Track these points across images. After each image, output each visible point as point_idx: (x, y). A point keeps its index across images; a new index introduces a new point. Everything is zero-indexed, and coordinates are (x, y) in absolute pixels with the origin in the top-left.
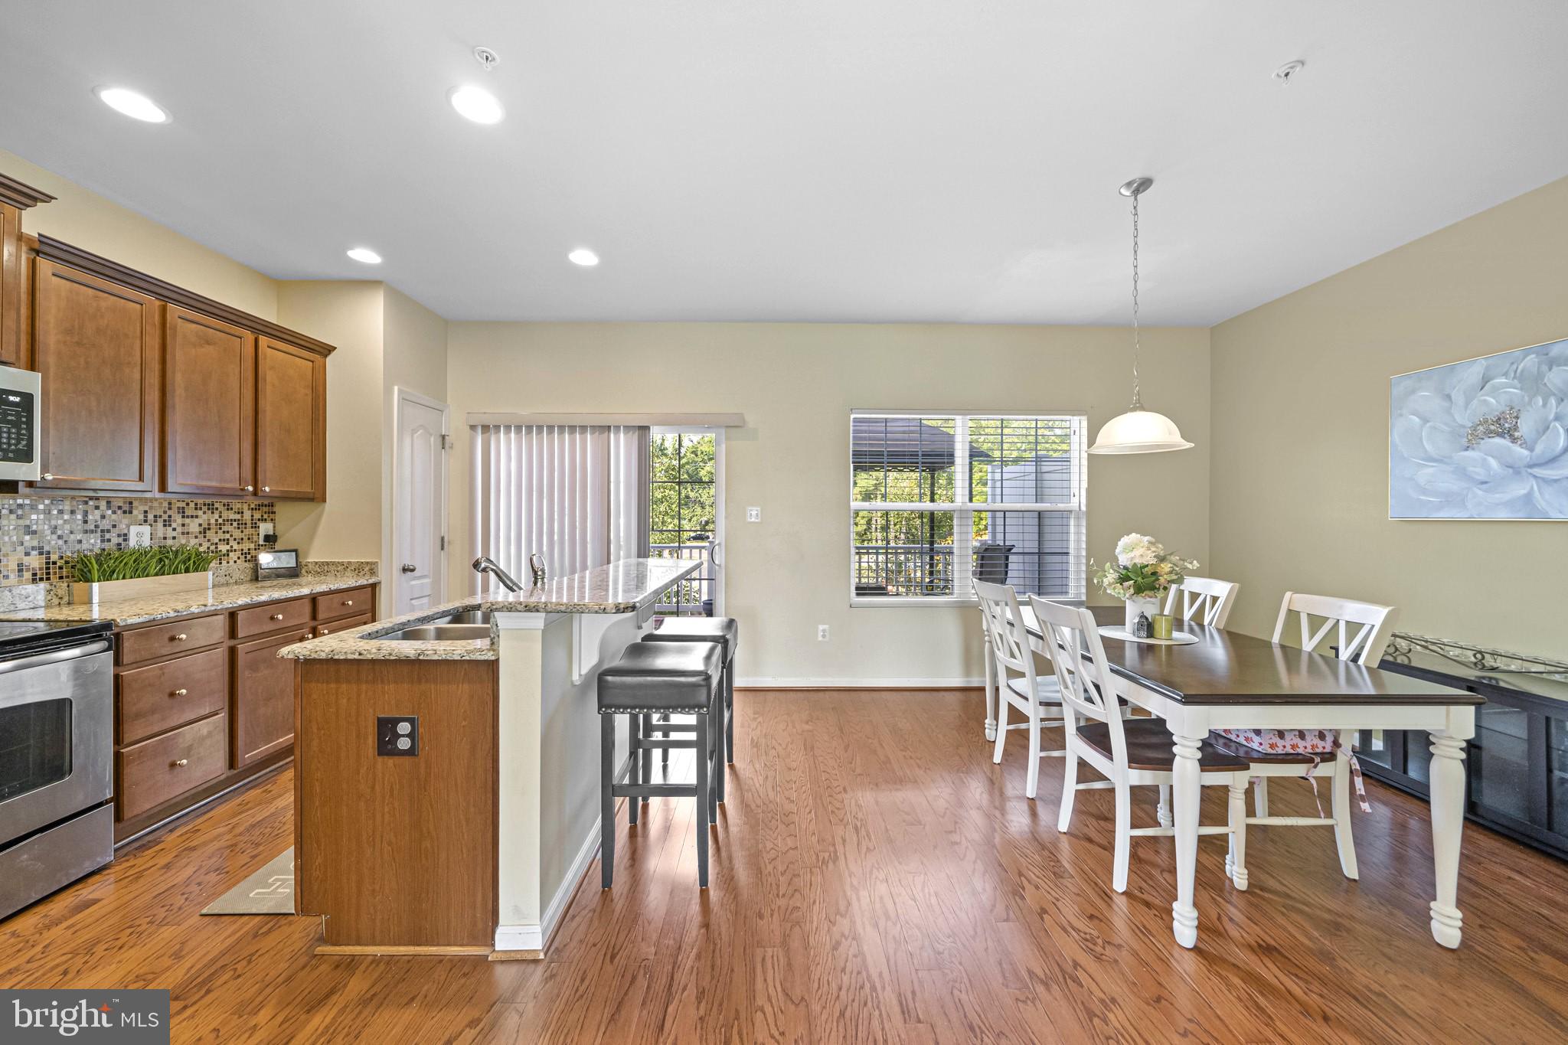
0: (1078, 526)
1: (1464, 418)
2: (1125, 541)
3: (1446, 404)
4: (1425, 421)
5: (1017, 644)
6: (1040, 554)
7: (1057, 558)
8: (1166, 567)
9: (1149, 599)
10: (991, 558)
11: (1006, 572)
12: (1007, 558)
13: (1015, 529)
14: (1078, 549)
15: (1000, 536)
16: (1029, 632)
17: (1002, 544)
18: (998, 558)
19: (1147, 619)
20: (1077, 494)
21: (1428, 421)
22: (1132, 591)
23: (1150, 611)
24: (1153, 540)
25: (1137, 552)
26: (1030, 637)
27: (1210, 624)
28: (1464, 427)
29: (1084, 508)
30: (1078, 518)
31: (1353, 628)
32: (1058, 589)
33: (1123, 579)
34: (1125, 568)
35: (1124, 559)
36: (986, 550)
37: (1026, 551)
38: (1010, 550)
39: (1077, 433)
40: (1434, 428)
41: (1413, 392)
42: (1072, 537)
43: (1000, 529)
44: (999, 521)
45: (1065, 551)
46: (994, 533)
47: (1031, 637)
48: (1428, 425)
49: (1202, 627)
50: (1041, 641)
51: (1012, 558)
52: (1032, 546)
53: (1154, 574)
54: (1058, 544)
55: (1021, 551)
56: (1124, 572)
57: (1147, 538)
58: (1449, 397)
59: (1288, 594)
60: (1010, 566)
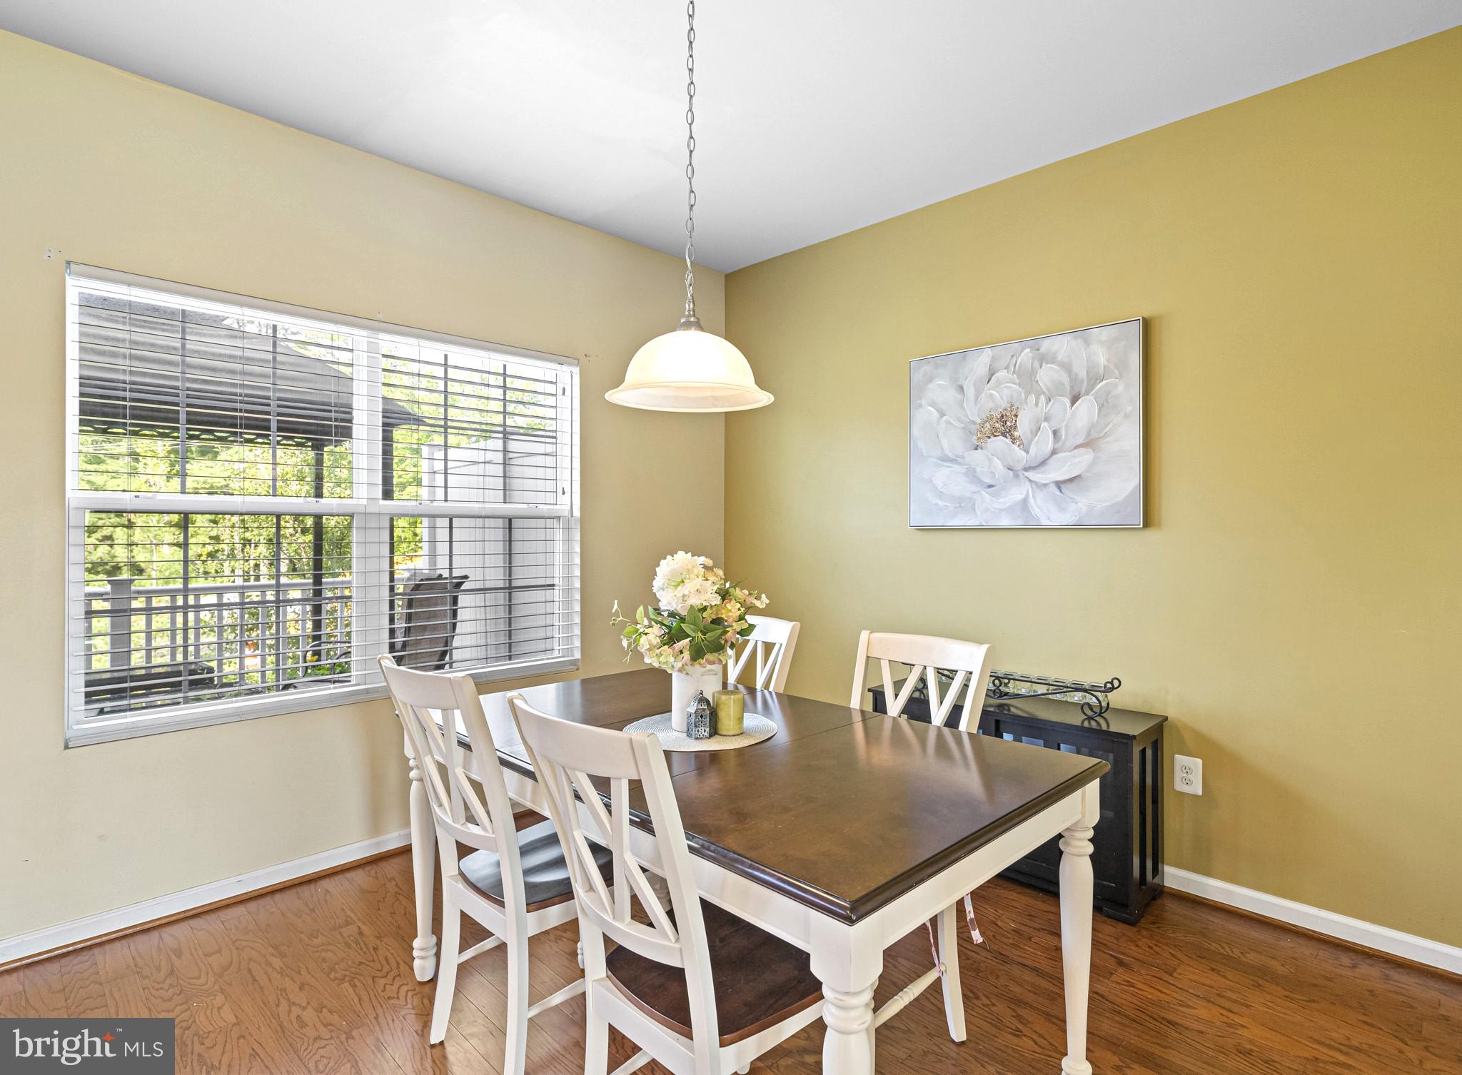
0: (568, 541)
1: (974, 414)
2: (666, 567)
3: (960, 396)
4: (942, 414)
5: (478, 787)
6: (510, 589)
7: (539, 595)
8: (733, 609)
9: (709, 667)
10: (427, 602)
11: (454, 625)
12: (455, 600)
13: (467, 548)
14: (568, 578)
15: (443, 563)
16: (504, 763)
17: (446, 574)
18: (441, 601)
19: (708, 702)
20: (567, 490)
21: (945, 415)
22: (687, 655)
23: (711, 688)
24: (709, 562)
25: (689, 587)
26: (506, 771)
27: (767, 686)
28: (974, 423)
29: (577, 513)
30: (568, 529)
31: (946, 676)
32: (541, 645)
33: (672, 637)
34: (672, 615)
35: (669, 600)
36: (417, 587)
37: (488, 585)
38: (459, 585)
39: (568, 392)
40: (948, 423)
41: (931, 380)
42: (558, 559)
43: (443, 548)
44: (443, 535)
45: (549, 582)
46: (433, 556)
47: (510, 776)
48: (944, 418)
49: (752, 691)
50: (529, 782)
51: (463, 600)
52: (496, 577)
53: (717, 621)
54: (540, 572)
55: (479, 585)
56: (675, 623)
57: (702, 559)
58: (961, 388)
59: (864, 635)
60: (462, 614)
